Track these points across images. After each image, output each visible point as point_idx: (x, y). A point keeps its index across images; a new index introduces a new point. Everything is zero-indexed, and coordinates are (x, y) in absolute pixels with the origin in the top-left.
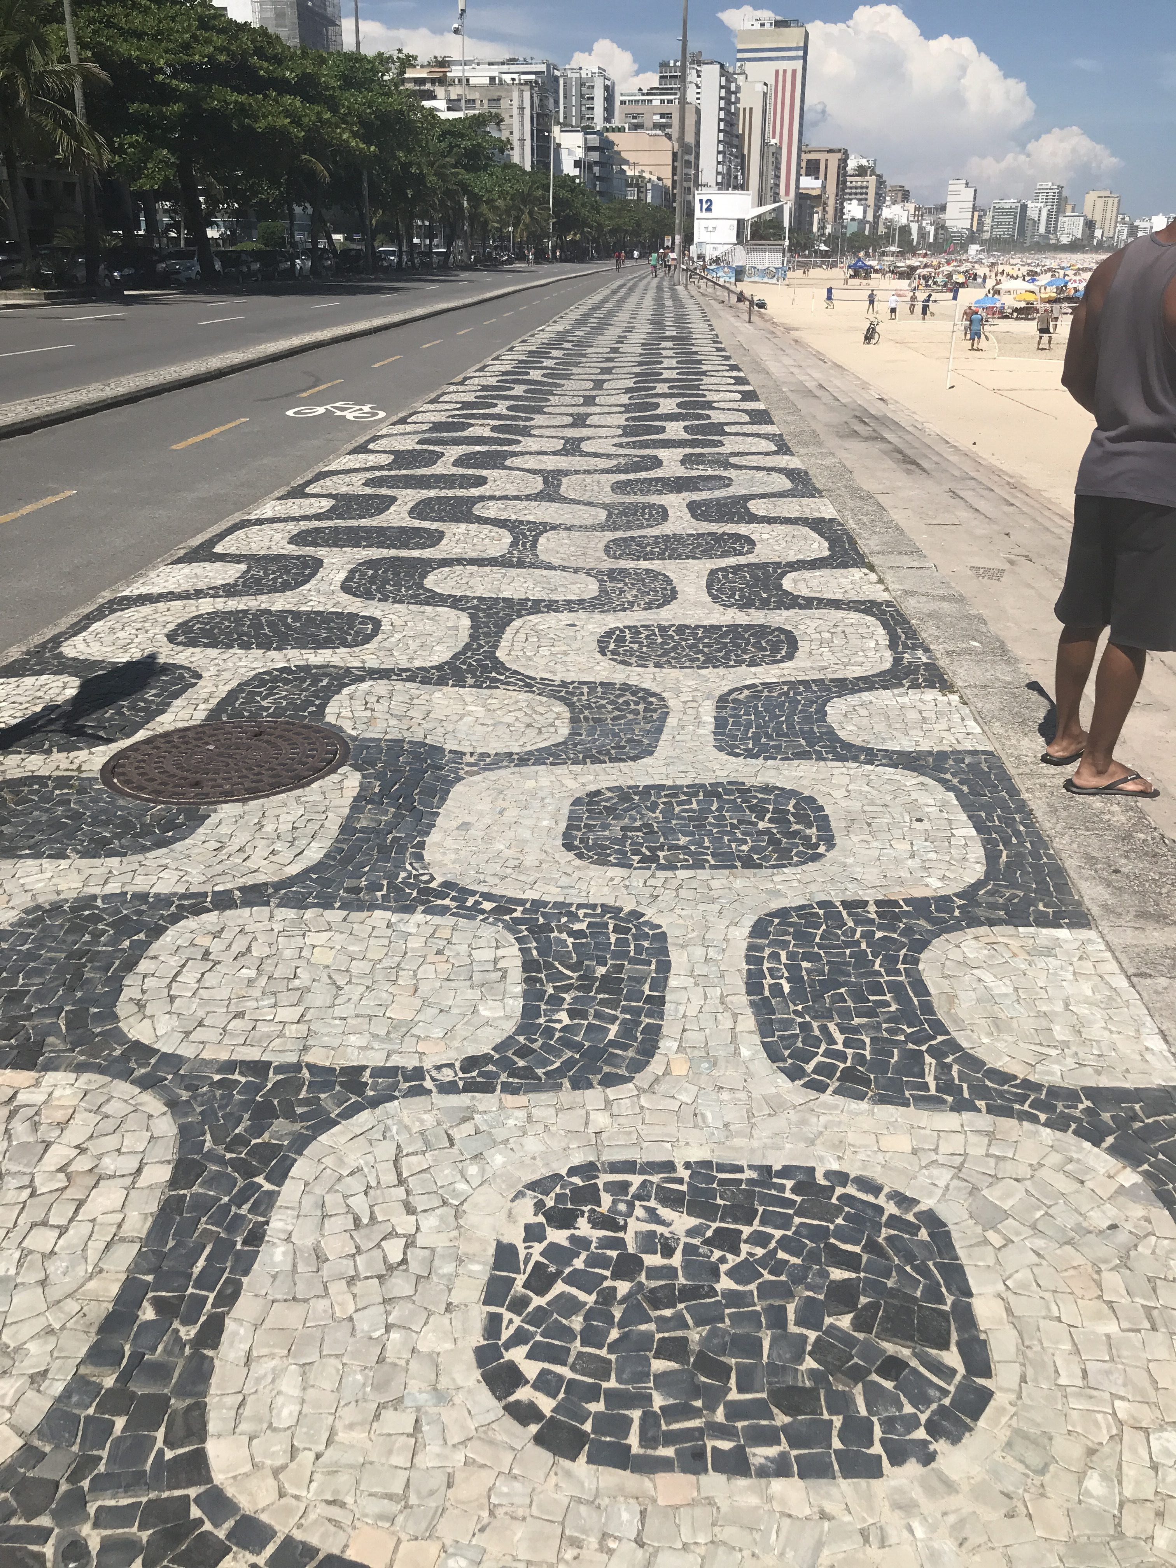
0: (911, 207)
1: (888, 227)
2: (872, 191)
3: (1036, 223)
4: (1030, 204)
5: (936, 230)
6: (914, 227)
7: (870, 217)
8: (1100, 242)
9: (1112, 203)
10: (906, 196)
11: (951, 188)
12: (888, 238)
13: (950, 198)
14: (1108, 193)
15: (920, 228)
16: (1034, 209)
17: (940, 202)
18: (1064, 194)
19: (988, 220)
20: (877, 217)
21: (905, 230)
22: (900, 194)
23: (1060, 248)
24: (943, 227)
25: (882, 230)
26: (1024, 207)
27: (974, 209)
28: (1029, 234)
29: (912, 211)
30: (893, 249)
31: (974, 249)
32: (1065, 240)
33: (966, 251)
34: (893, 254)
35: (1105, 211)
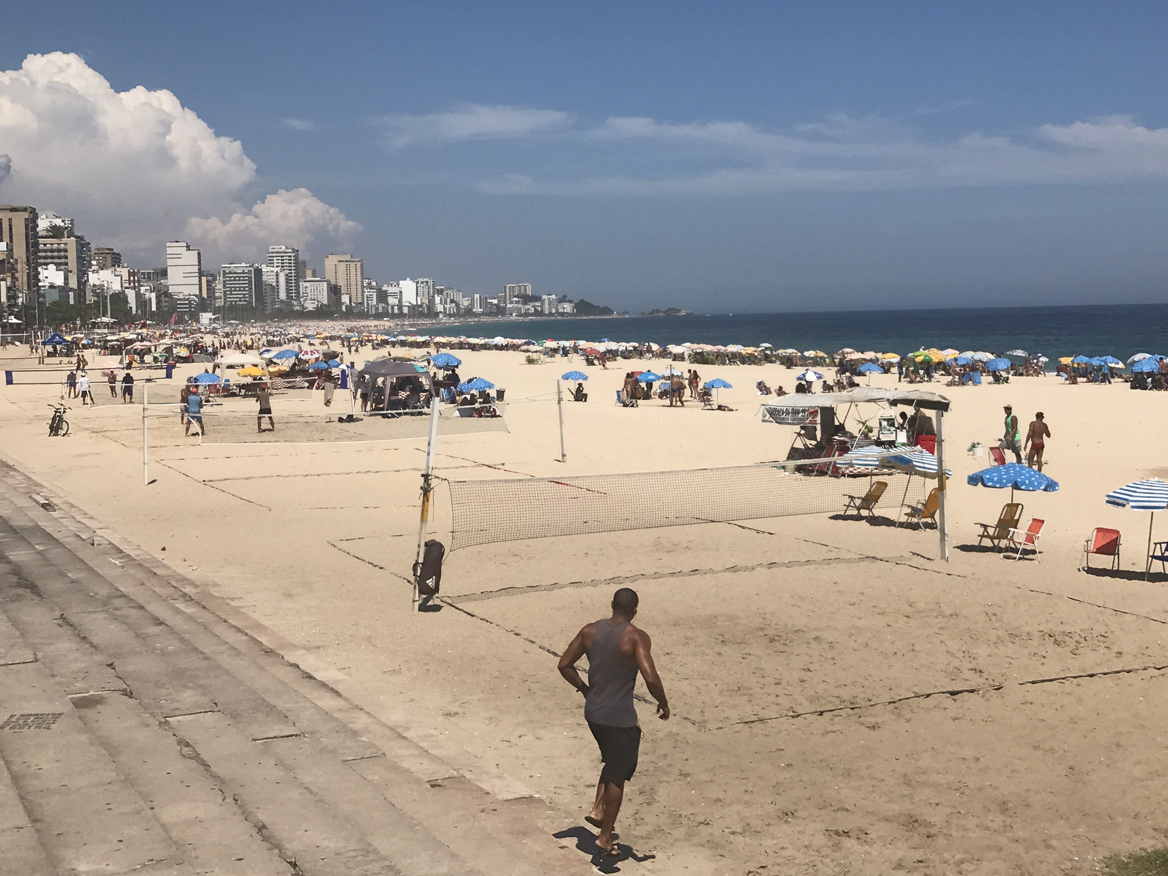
0: (124, 272)
1: (97, 295)
2: (72, 255)
3: (275, 289)
4: (264, 268)
5: (157, 297)
6: (131, 294)
7: (73, 283)
8: (349, 308)
9: (355, 269)
10: (116, 260)
11: (169, 251)
12: (99, 308)
13: (170, 262)
14: (348, 257)
15: (139, 296)
16: (269, 273)
17: (160, 267)
18: (301, 258)
19: (219, 286)
20: (82, 283)
21: (119, 298)
22: (109, 258)
23: (305, 315)
24: (167, 294)
25: (90, 299)
26: (258, 272)
27: (201, 274)
28: (269, 300)
29: (126, 277)
30: (105, 319)
31: (206, 317)
32: (310, 306)
33: (197, 321)
34: (107, 325)
35: (348, 274)
